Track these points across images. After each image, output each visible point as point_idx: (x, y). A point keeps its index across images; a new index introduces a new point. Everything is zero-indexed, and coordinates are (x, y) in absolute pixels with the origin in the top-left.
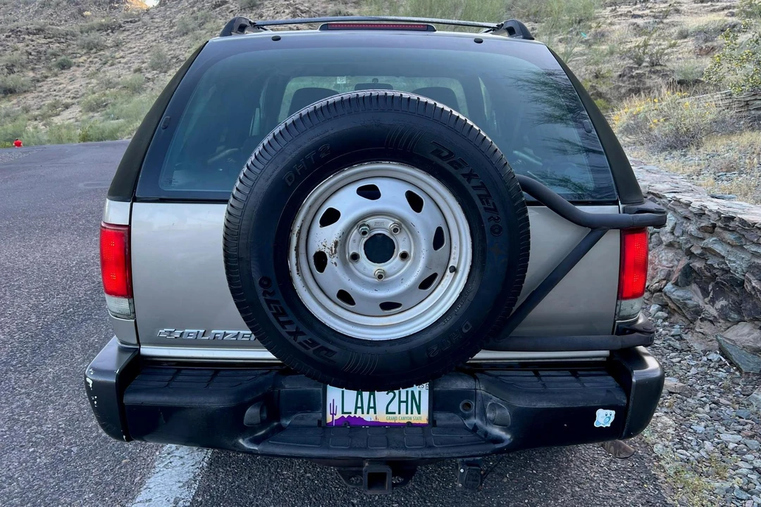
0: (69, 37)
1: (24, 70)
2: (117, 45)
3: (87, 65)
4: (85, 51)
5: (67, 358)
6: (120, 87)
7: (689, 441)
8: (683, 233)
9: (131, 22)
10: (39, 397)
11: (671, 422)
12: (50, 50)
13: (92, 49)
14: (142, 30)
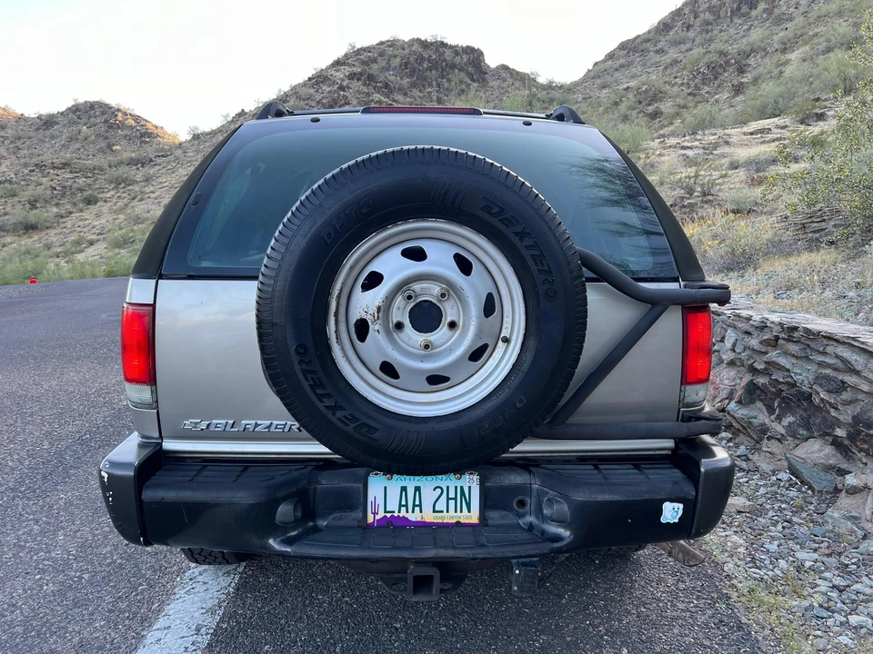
0: (96, 172)
1: (48, 205)
2: (147, 180)
3: (114, 200)
4: (113, 186)
5: (81, 483)
6: (148, 222)
9: (162, 156)
10: (48, 523)
12: (75, 185)
13: (120, 184)
14: (174, 165)
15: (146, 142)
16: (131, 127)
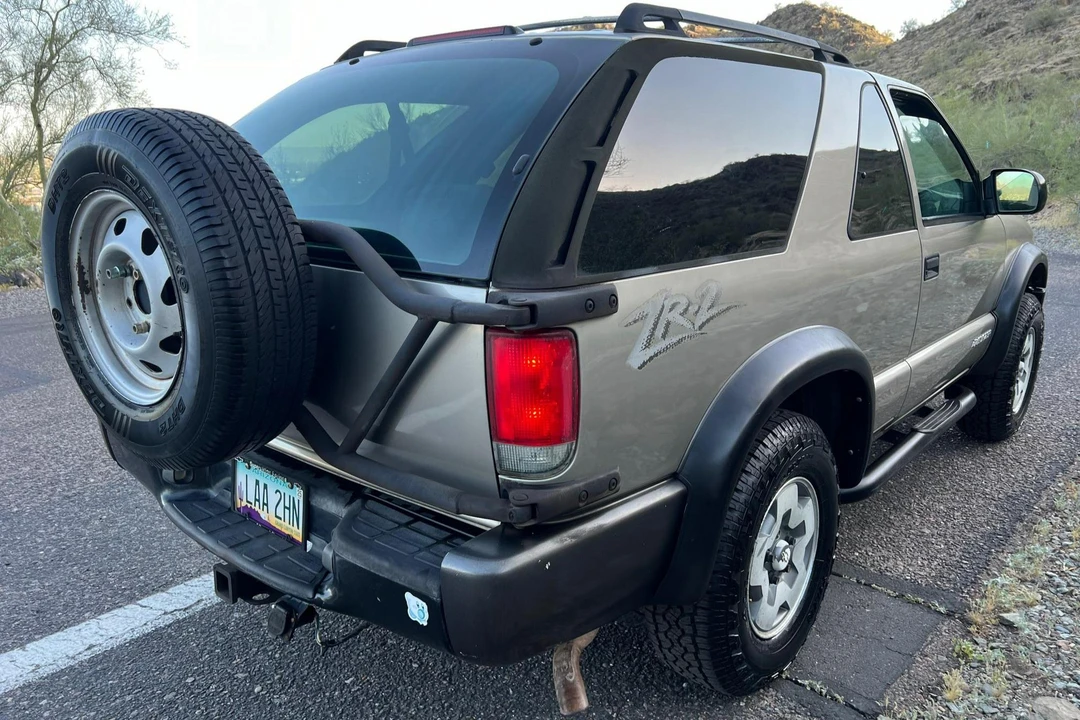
16: (836, 31)
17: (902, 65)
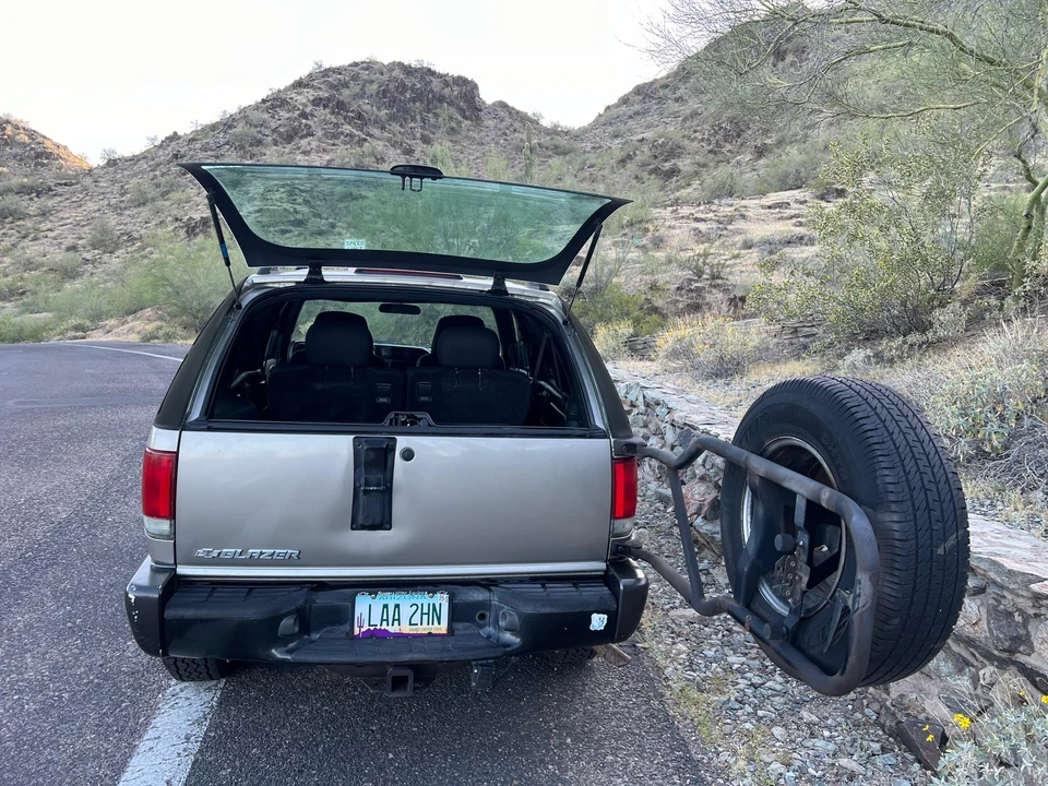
2: (44, 214)
6: (44, 269)
7: (698, 664)
8: (713, 466)
9: (66, 184)
11: (685, 649)
13: (6, 218)
14: (81, 196)
15: (43, 165)
16: (24, 145)
17: (109, 190)
